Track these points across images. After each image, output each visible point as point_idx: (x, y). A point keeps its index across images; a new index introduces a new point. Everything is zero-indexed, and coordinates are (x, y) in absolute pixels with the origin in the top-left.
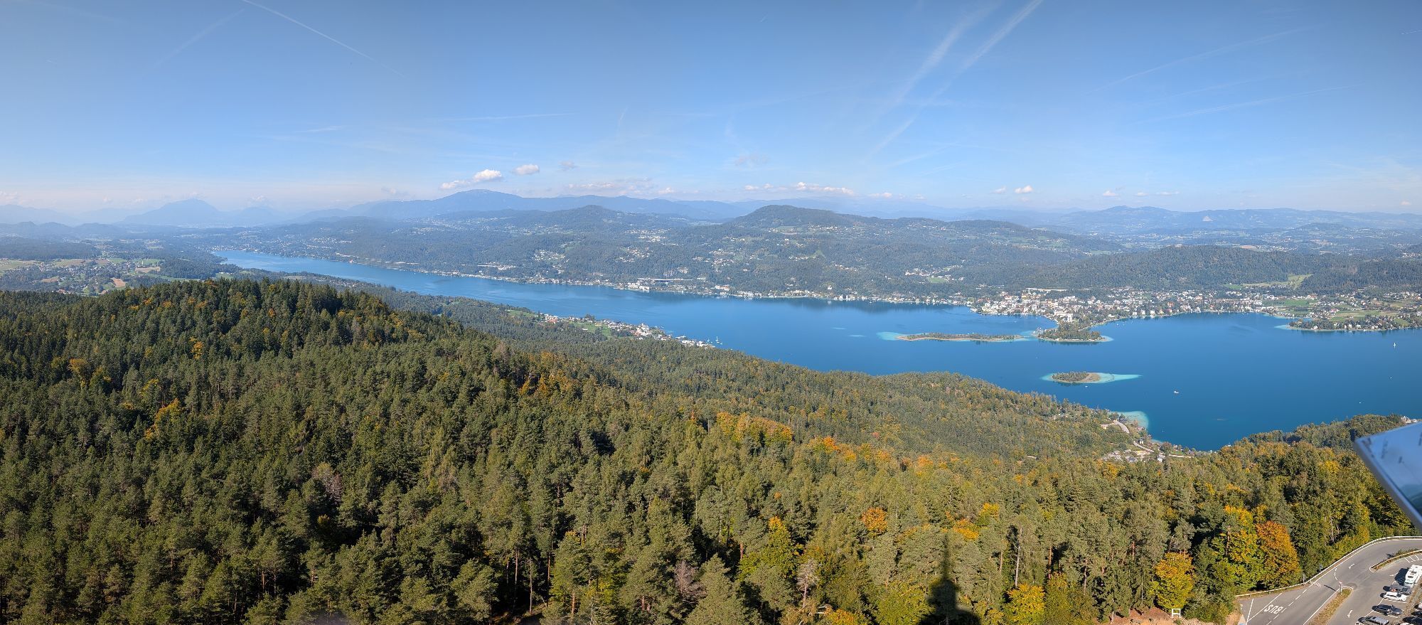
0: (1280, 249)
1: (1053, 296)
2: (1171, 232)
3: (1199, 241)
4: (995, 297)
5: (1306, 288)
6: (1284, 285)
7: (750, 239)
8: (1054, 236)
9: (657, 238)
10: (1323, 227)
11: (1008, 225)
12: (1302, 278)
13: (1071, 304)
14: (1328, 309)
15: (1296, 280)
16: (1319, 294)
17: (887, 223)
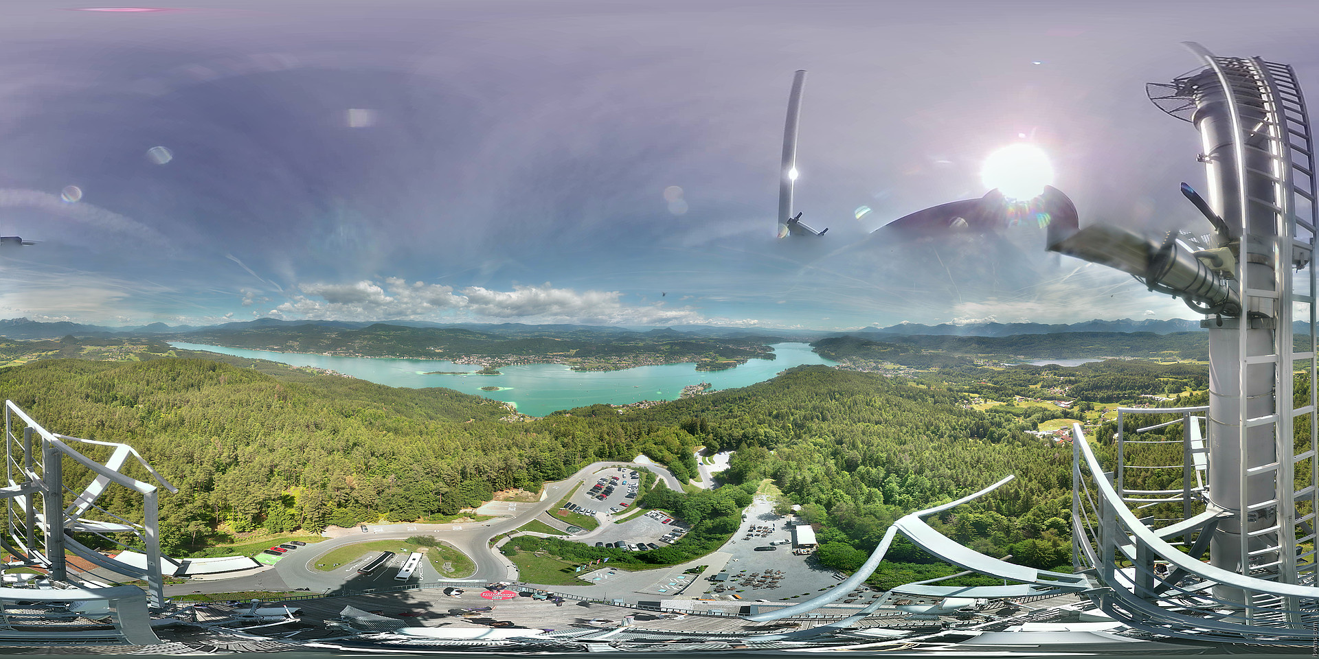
0: (567, 339)
1: (482, 357)
2: (526, 333)
3: (537, 336)
4: (460, 358)
5: (576, 356)
6: (569, 353)
7: (369, 336)
8: (482, 334)
9: (334, 336)
10: (583, 331)
11: (465, 330)
12: (575, 351)
13: (489, 360)
14: (585, 363)
15: (573, 352)
16: (582, 357)
17: (420, 329)
